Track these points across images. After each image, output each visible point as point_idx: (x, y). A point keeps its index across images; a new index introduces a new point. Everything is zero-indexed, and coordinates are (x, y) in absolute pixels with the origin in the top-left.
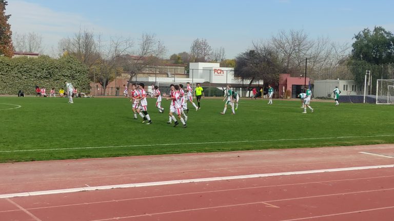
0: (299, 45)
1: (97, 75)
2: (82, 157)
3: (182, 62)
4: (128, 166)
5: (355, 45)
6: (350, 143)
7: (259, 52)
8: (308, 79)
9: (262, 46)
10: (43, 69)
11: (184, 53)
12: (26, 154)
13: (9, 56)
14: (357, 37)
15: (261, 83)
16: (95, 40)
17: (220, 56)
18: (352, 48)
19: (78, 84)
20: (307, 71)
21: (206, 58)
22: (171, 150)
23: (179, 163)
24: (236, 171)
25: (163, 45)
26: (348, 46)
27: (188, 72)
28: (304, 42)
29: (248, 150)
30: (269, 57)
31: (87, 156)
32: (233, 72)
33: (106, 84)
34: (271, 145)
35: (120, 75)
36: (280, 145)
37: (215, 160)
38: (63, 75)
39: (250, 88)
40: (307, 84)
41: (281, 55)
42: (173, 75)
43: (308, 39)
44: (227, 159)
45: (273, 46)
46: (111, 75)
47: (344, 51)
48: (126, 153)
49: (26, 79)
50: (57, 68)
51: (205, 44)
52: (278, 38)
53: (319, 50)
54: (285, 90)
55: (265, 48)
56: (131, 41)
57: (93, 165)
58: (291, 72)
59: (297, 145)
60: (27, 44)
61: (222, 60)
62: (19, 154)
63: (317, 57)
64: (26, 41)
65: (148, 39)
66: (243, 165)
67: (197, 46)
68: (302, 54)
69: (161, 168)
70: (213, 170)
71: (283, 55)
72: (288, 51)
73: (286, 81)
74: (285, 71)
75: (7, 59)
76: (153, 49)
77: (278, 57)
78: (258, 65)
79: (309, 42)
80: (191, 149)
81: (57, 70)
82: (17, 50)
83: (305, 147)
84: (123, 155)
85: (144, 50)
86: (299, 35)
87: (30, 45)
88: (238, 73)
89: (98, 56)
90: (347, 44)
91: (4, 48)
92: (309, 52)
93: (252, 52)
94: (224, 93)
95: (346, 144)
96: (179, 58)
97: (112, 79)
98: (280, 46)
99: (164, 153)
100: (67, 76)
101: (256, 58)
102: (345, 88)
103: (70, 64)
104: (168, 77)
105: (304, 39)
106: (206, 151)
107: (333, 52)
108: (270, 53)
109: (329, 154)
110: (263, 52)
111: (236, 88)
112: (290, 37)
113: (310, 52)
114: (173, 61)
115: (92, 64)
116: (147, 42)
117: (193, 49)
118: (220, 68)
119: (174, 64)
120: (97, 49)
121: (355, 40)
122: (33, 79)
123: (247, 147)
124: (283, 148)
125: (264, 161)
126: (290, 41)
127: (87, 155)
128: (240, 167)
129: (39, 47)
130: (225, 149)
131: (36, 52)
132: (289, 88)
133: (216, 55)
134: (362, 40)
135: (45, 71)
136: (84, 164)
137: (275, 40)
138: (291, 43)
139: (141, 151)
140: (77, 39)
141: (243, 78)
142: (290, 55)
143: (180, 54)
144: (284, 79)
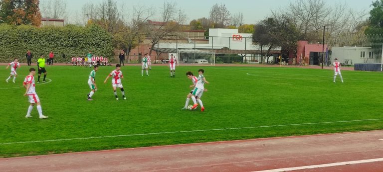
0: (317, 12)
1: (120, 41)
2: (115, 147)
3: (201, 28)
4: (160, 158)
5: (372, 12)
6: (369, 127)
7: (278, 19)
8: (325, 46)
9: (280, 14)
10: (69, 38)
11: (204, 18)
12: (64, 144)
13: (37, 25)
14: (374, 5)
15: (280, 49)
16: (119, 9)
17: (239, 21)
18: (370, 16)
19: (103, 52)
20: (325, 37)
21: (225, 23)
22: (197, 138)
23: (206, 154)
24: (261, 165)
25: (184, 14)
26: (365, 12)
27: (208, 38)
28: (322, 9)
29: (271, 136)
30: (287, 24)
31: (120, 146)
32: (252, 39)
33: (130, 51)
34: (293, 131)
35: (142, 42)
36: (302, 131)
37: (241, 150)
38: (88, 44)
39: (269, 54)
40: (325, 51)
41: (299, 22)
42: (194, 41)
43: (326, 6)
44: (252, 149)
45: (292, 13)
46: (134, 42)
47: (361, 17)
48: (156, 142)
49: (53, 47)
50: (83, 37)
51: (224, 9)
52: (296, 5)
53: (336, 17)
54: (303, 58)
55: (283, 16)
56: (153, 10)
57: (126, 157)
58: (309, 39)
59: (318, 130)
60: (52, 9)
61: (241, 25)
62: (57, 145)
63: (335, 23)
64: (52, 6)
65: (169, 8)
66: (268, 157)
67: (216, 11)
68: (319, 21)
69: (190, 161)
70: (240, 163)
71: (301, 21)
72: (306, 18)
73: (304, 48)
74: (303, 38)
75: (35, 28)
76: (174, 17)
77: (296, 24)
78: (277, 33)
79: (327, 9)
80: (216, 137)
81: (83, 39)
82: (43, 16)
83: (326, 132)
84: (154, 144)
85: (165, 18)
86: (317, 2)
87: (55, 11)
88: (256, 40)
89: (121, 23)
90: (364, 11)
91: (32, 17)
92: (326, 19)
93: (270, 20)
94: (243, 59)
95: (366, 128)
96: (199, 24)
97: (134, 46)
98: (298, 12)
99: (192, 142)
100: (92, 44)
101: (275, 26)
102: (363, 54)
103: (94, 33)
104: (188, 43)
105: (322, 6)
106: (231, 139)
107: (351, 19)
108: (288, 21)
109: (350, 141)
110: (282, 20)
111: (254, 54)
112: (308, 4)
113: (328, 19)
114: (193, 27)
115: (116, 33)
116: (168, 11)
117: (212, 14)
118: (239, 34)
119: (194, 29)
120: (121, 17)
121: (373, 7)
122: (59, 48)
123: (270, 133)
124: (305, 134)
125: (288, 151)
126: (308, 8)
127: (120, 144)
128: (265, 159)
129: (64, 13)
130: (249, 135)
131: (61, 18)
132: (307, 55)
133: (234, 21)
134: (379, 8)
135: (71, 39)
136: (119, 155)
137: (294, 7)
138: (309, 10)
139: (170, 140)
140: (101, 9)
141: (262, 44)
142: (308, 22)
143: (200, 20)
144: (303, 46)
